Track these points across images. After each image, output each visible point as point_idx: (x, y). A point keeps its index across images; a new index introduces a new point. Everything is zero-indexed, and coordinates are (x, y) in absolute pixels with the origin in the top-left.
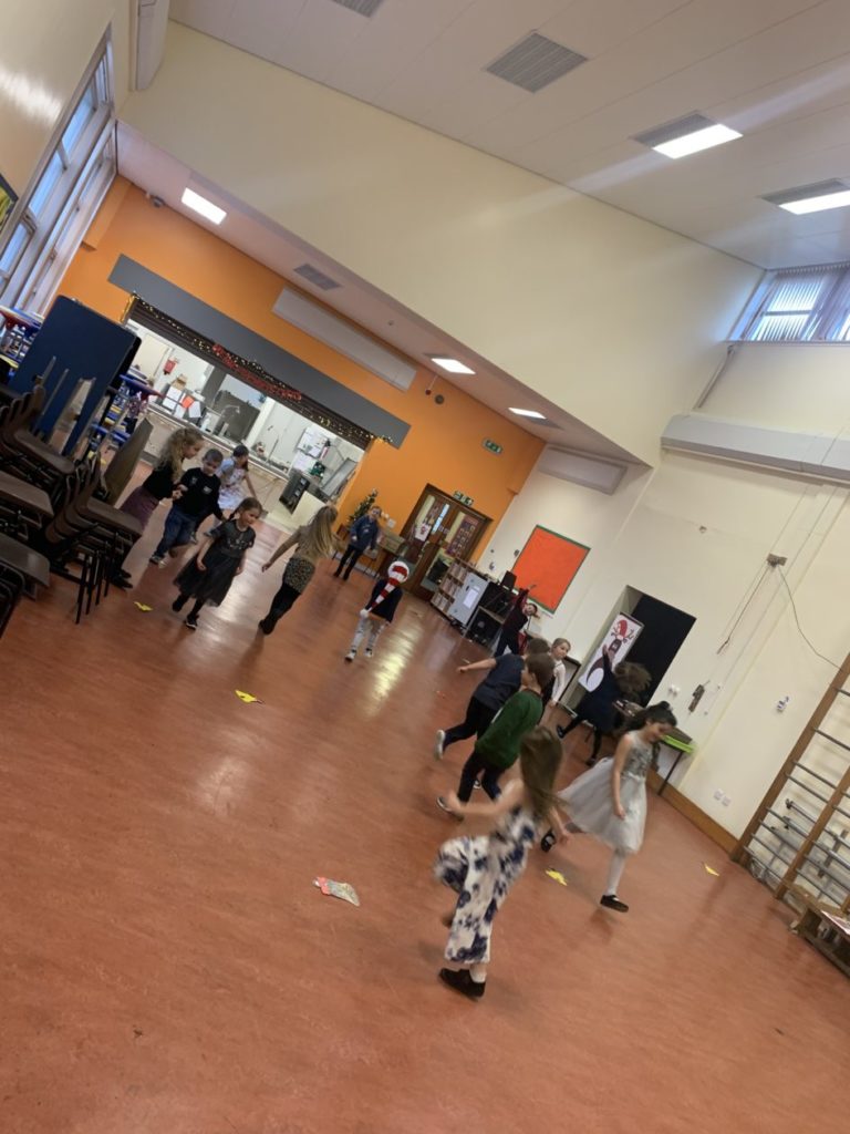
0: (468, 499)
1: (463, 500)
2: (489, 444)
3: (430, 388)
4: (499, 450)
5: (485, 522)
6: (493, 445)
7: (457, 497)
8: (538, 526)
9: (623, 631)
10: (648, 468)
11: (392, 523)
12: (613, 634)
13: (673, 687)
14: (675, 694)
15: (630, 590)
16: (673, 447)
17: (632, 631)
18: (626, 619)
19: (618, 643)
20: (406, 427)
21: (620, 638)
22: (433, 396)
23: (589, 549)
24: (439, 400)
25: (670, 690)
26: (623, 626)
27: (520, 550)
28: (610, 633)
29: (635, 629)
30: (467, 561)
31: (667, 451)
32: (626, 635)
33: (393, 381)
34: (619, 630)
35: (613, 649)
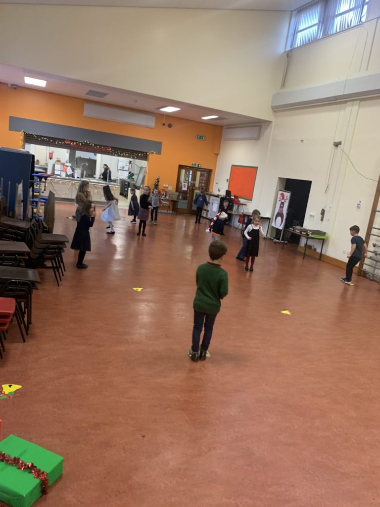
0: (198, 165)
1: (196, 166)
2: (199, 137)
3: (164, 123)
4: (204, 138)
5: (210, 172)
6: (200, 137)
7: (194, 166)
8: (233, 166)
9: (283, 198)
10: (270, 122)
11: (170, 188)
13: (311, 214)
14: (313, 216)
15: (280, 179)
16: (277, 109)
17: (287, 196)
18: (283, 192)
19: (283, 203)
20: (161, 143)
21: (283, 201)
22: (166, 125)
23: (257, 168)
24: (170, 126)
25: (311, 215)
26: (283, 195)
27: (229, 178)
28: (278, 201)
29: (288, 195)
30: (208, 192)
31: (276, 111)
32: (285, 198)
33: (147, 126)
34: (281, 198)
35: (282, 207)
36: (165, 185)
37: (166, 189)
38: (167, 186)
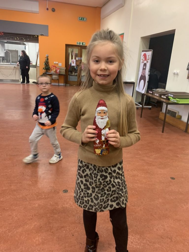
0: (83, 43)
1: (81, 44)
2: (80, 18)
3: (47, 7)
4: (85, 19)
6: (82, 18)
7: (78, 44)
9: (146, 59)
11: (60, 64)
12: (142, 62)
13: (175, 71)
14: (177, 74)
15: (142, 38)
17: (149, 56)
18: (144, 52)
19: (145, 65)
20: (48, 26)
21: (145, 62)
23: (124, 34)
24: (53, 10)
25: (174, 74)
26: (145, 55)
28: (141, 63)
29: (149, 54)
32: (147, 59)
33: (32, 11)
34: (144, 59)
35: (144, 69)
36: (55, 62)
37: (56, 65)
38: (57, 63)
